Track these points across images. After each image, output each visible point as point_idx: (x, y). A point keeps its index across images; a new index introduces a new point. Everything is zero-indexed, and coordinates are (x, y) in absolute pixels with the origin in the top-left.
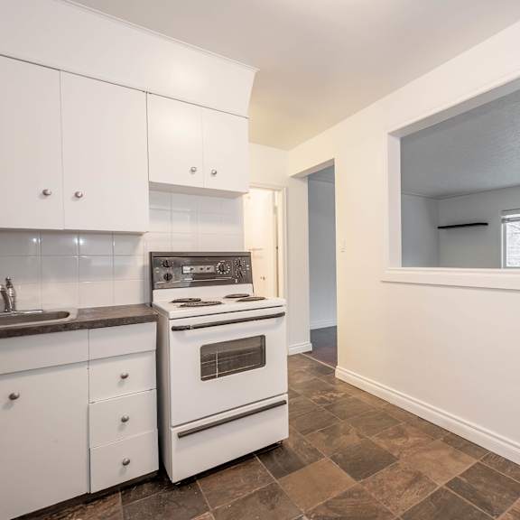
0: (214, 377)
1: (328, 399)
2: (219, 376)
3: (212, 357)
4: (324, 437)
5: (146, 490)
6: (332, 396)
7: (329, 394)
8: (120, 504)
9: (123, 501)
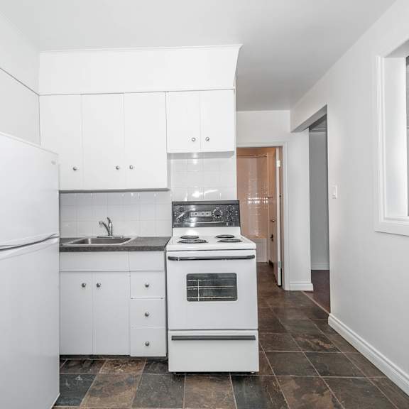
0: (196, 300)
1: (313, 345)
2: (201, 300)
3: (195, 284)
4: (296, 387)
5: (157, 368)
6: (318, 344)
7: (316, 341)
8: (142, 371)
9: (145, 370)
